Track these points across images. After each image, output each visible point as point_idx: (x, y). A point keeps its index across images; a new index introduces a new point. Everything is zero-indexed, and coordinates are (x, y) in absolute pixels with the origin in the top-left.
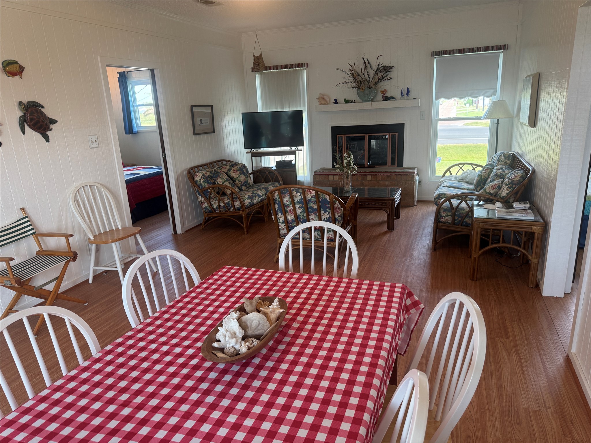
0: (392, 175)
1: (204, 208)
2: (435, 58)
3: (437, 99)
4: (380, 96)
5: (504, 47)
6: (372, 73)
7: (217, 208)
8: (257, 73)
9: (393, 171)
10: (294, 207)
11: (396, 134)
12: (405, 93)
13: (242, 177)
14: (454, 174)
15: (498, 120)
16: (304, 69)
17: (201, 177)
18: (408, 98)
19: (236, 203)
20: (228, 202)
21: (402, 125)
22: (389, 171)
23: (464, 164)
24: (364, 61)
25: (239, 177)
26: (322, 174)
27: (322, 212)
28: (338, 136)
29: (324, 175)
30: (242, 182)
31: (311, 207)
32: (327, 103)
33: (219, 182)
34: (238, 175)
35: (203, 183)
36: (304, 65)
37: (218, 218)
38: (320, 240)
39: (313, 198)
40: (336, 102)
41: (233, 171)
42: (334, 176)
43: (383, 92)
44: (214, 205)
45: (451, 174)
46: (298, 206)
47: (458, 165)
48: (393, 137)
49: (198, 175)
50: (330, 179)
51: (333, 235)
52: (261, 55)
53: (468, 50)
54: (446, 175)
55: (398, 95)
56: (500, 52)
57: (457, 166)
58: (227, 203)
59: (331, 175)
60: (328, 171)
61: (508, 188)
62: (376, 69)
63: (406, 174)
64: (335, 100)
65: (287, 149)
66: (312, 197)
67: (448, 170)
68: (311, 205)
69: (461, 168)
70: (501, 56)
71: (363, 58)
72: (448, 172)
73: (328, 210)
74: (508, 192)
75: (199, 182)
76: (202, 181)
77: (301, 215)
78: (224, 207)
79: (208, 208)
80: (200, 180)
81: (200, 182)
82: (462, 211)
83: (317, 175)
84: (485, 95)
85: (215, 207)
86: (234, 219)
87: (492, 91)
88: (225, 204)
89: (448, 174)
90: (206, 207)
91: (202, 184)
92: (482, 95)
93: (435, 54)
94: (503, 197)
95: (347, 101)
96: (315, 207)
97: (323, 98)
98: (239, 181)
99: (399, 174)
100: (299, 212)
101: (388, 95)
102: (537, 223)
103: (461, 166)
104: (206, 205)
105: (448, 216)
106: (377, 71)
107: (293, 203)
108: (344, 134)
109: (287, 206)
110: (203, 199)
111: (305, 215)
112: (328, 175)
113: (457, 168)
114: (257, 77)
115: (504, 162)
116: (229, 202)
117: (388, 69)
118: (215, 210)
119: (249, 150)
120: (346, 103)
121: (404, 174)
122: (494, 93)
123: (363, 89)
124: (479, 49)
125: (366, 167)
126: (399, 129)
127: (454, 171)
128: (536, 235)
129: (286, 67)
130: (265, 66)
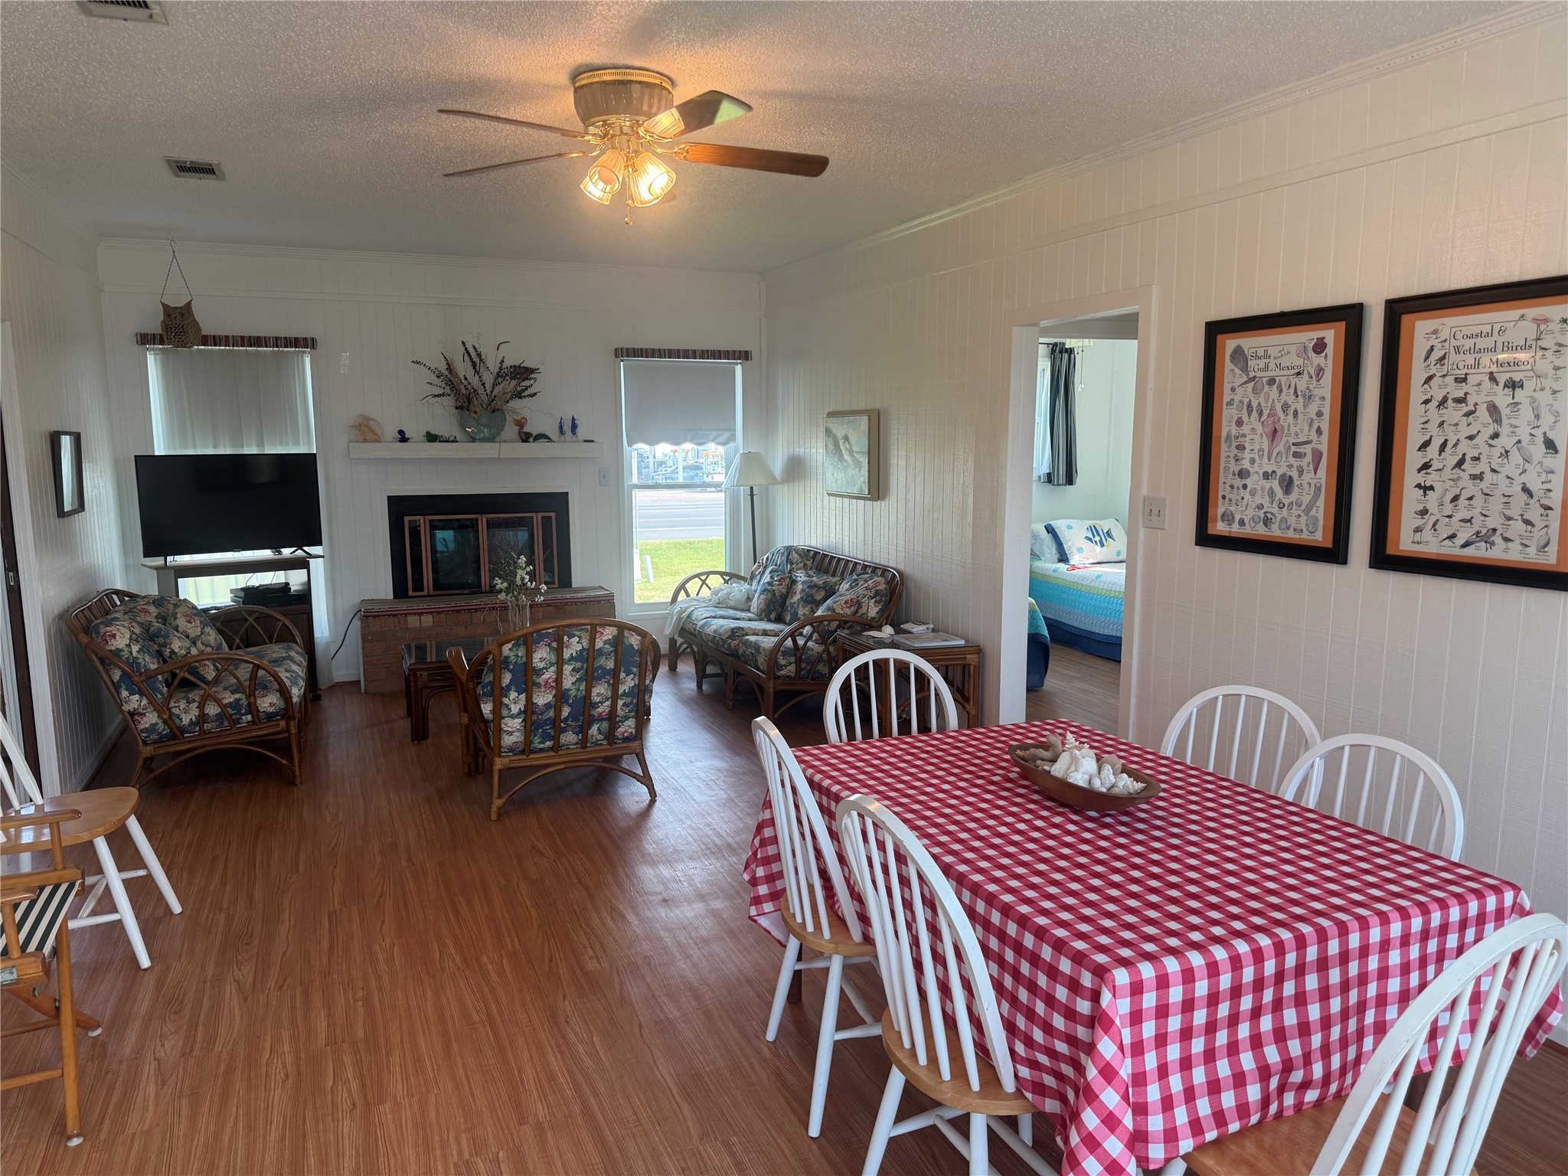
0: (566, 604)
1: (145, 730)
2: (622, 361)
3: (630, 445)
4: (510, 431)
5: (745, 356)
6: (488, 379)
7: (192, 723)
8: (153, 349)
9: (568, 596)
10: (559, 673)
11: (553, 514)
12: (567, 428)
13: (209, 635)
14: (693, 594)
15: (752, 488)
16: (305, 352)
17: (131, 639)
18: (574, 439)
19: (265, 699)
20: (236, 705)
21: (564, 497)
22: (559, 596)
23: (708, 574)
24: (466, 349)
25: (202, 633)
26: (389, 615)
27: (623, 675)
28: (407, 519)
29: (393, 615)
30: (212, 647)
31: (601, 666)
32: (378, 440)
33: (177, 650)
34: (199, 629)
35: (139, 656)
36: (308, 343)
37: (195, 753)
38: (602, 744)
39: (607, 646)
40: (403, 438)
41: (183, 619)
42: (422, 617)
43: (520, 424)
44: (183, 716)
45: (688, 595)
46: (570, 668)
47: (698, 576)
48: (546, 521)
49: (118, 634)
50: (410, 626)
51: (633, 726)
52: (189, 304)
53: (686, 354)
54: (680, 599)
55: (552, 432)
56: (737, 364)
57: (697, 579)
58: (231, 703)
59: (415, 614)
60: (386, 607)
61: (876, 602)
62: (497, 370)
63: (597, 601)
64: (401, 432)
65: (266, 554)
66: (605, 643)
67: (682, 587)
68: (602, 661)
69: (704, 582)
70: (739, 369)
71: (463, 343)
72: (683, 592)
73: (634, 670)
74: (877, 609)
75: (125, 654)
76: (135, 648)
77: (573, 688)
78: (219, 717)
79: (161, 726)
80: (129, 646)
81: (131, 653)
82: (810, 653)
83: (374, 617)
84: (717, 441)
85: (186, 720)
86: (253, 748)
87: (728, 434)
88: (224, 707)
89: (682, 596)
90: (154, 725)
91: (137, 658)
92: (713, 440)
93: (621, 353)
94: (873, 618)
95: (431, 438)
96: (610, 665)
97: (368, 427)
98: (206, 646)
99: (582, 603)
100: (568, 682)
101: (532, 428)
102: (972, 649)
103: (703, 577)
104: (151, 719)
105: (790, 664)
106: (500, 375)
107: (560, 663)
108: (424, 515)
109: (539, 672)
110: (144, 702)
111: (582, 687)
112: (405, 614)
113: (697, 582)
114: (151, 359)
115: (802, 565)
116: (238, 700)
117: (523, 373)
118: (182, 730)
119: (159, 561)
120: (429, 441)
121: (594, 601)
122: (732, 438)
123: (476, 412)
124: (705, 354)
125: (486, 592)
126: (557, 503)
127: (693, 587)
128: (972, 668)
129: (256, 341)
130: (203, 333)
